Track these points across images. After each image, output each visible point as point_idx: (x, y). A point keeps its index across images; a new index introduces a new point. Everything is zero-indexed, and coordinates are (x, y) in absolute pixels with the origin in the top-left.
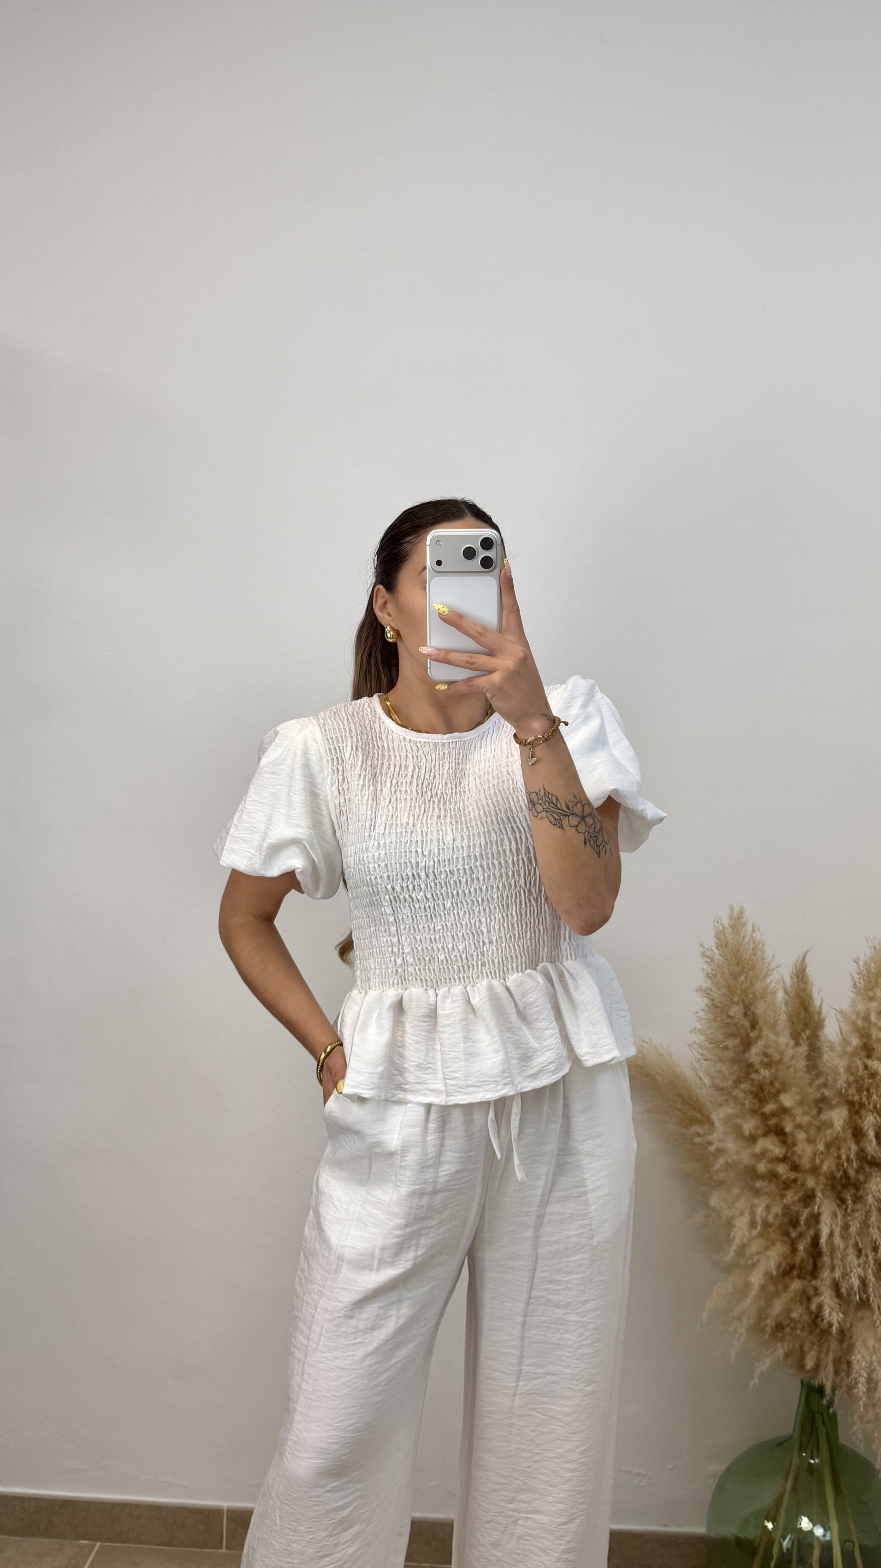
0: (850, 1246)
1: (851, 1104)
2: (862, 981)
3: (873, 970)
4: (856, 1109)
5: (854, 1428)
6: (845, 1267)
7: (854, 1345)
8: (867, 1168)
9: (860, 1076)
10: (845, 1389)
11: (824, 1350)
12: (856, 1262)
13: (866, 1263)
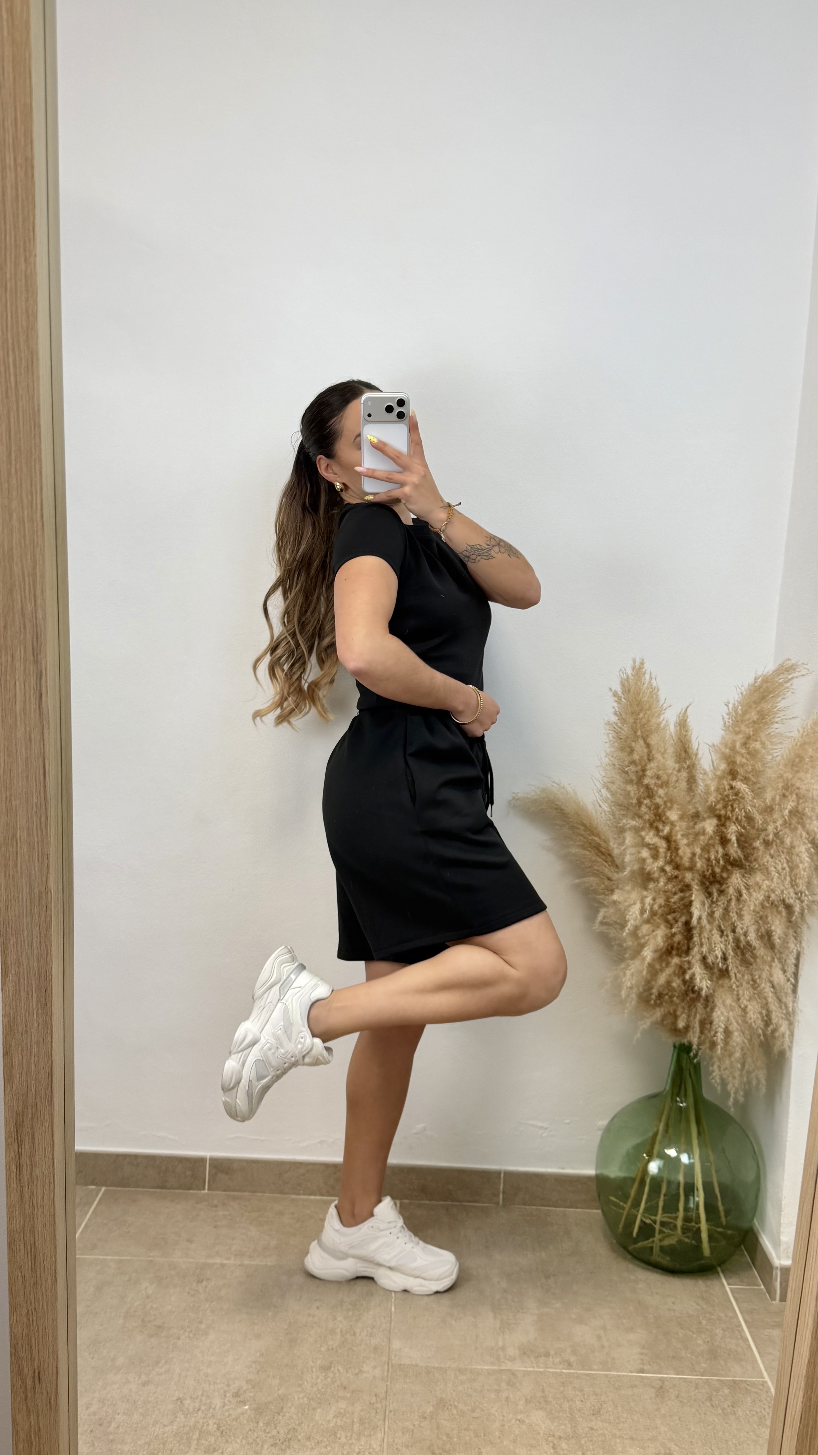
0: (715, 929)
1: (719, 817)
2: (730, 721)
3: (740, 712)
4: (723, 821)
5: (714, 1074)
6: (710, 944)
7: (715, 1006)
8: (730, 868)
9: (726, 796)
10: (707, 1045)
11: (693, 1013)
12: (719, 939)
13: (726, 941)
